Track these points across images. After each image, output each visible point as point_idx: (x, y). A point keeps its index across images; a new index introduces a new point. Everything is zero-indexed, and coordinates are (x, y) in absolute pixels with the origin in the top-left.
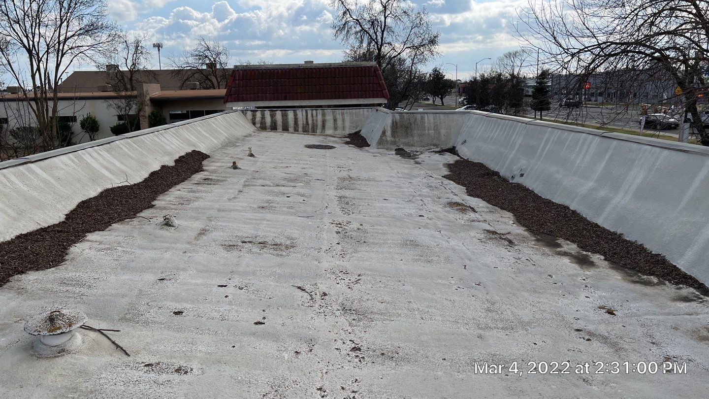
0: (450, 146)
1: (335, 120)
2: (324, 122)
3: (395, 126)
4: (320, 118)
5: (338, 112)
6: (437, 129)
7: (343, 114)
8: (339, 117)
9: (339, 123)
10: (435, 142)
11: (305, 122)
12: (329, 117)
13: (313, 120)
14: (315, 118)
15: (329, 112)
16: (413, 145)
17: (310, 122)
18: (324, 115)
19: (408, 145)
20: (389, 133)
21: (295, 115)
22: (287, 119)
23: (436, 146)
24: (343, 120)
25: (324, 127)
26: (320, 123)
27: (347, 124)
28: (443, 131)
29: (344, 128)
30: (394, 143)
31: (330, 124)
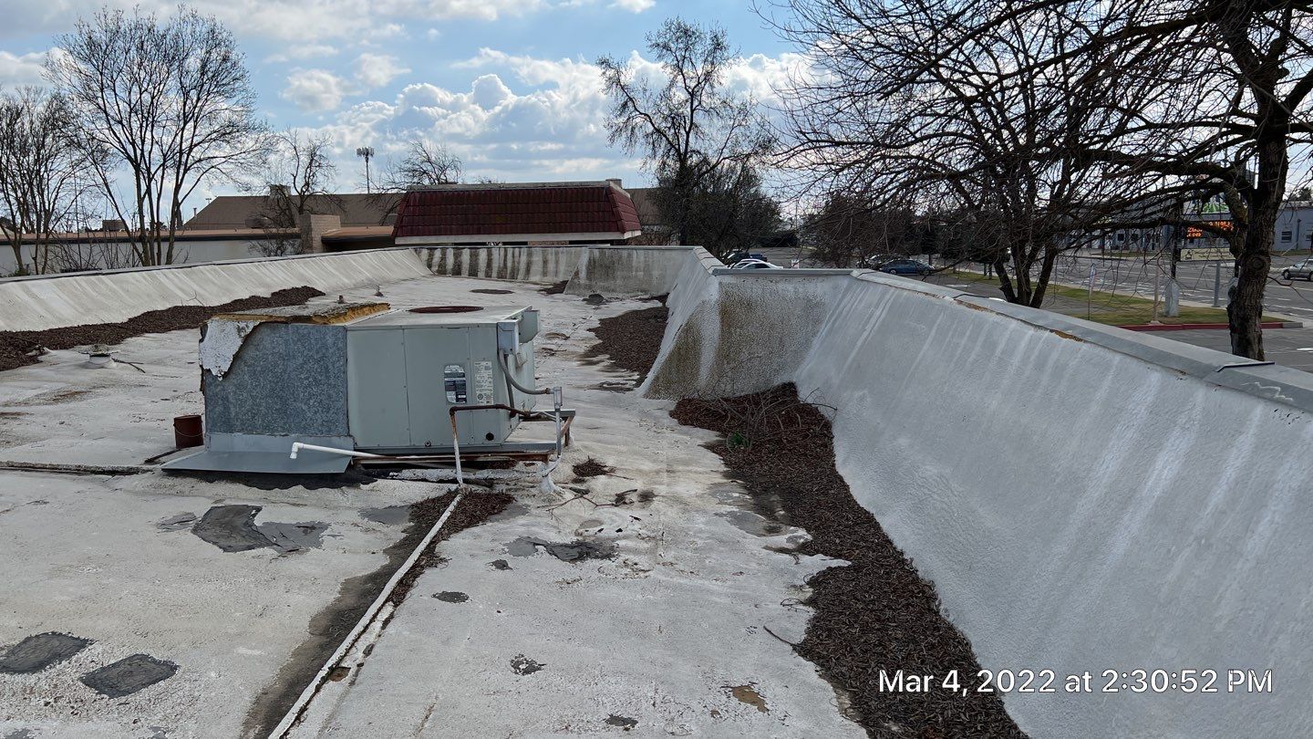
0: (663, 292)
1: (545, 262)
2: (529, 265)
4: (524, 259)
6: (647, 269)
7: (557, 253)
8: (551, 258)
9: (551, 266)
10: (643, 287)
11: (502, 265)
12: (537, 259)
13: (514, 262)
14: (516, 259)
15: (537, 251)
16: (613, 291)
17: (509, 264)
18: (530, 255)
19: (607, 290)
21: (490, 254)
22: (477, 259)
23: (645, 291)
24: (557, 262)
25: (528, 271)
26: (523, 266)
27: (562, 268)
28: (656, 273)
29: (556, 273)
31: (537, 266)
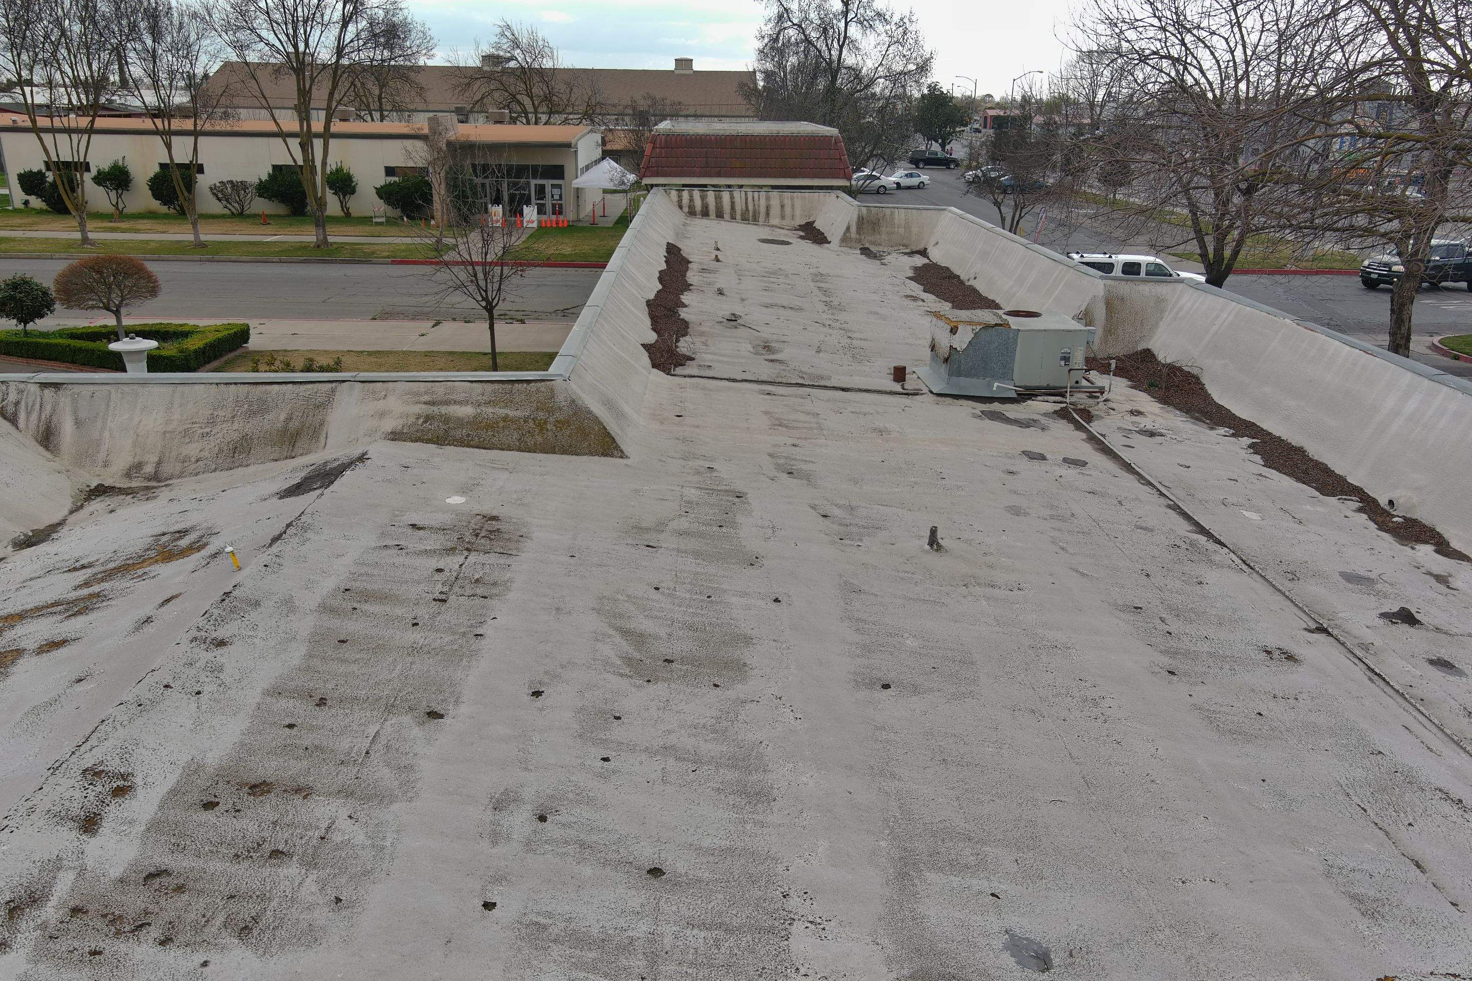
0: (920, 247)
1: (782, 206)
2: (768, 208)
3: (861, 221)
4: (763, 202)
5: (787, 195)
6: (907, 227)
7: (792, 199)
8: (787, 202)
9: (788, 210)
10: (905, 241)
11: (744, 208)
12: (775, 202)
13: (754, 204)
14: (756, 203)
15: (775, 194)
16: (880, 245)
17: (751, 208)
18: (768, 199)
19: (874, 243)
20: (854, 229)
21: (732, 197)
22: (721, 202)
23: (906, 246)
24: (793, 206)
25: (768, 214)
26: (763, 210)
27: (798, 212)
28: (915, 230)
29: (793, 217)
30: (859, 241)
31: (775, 211)
